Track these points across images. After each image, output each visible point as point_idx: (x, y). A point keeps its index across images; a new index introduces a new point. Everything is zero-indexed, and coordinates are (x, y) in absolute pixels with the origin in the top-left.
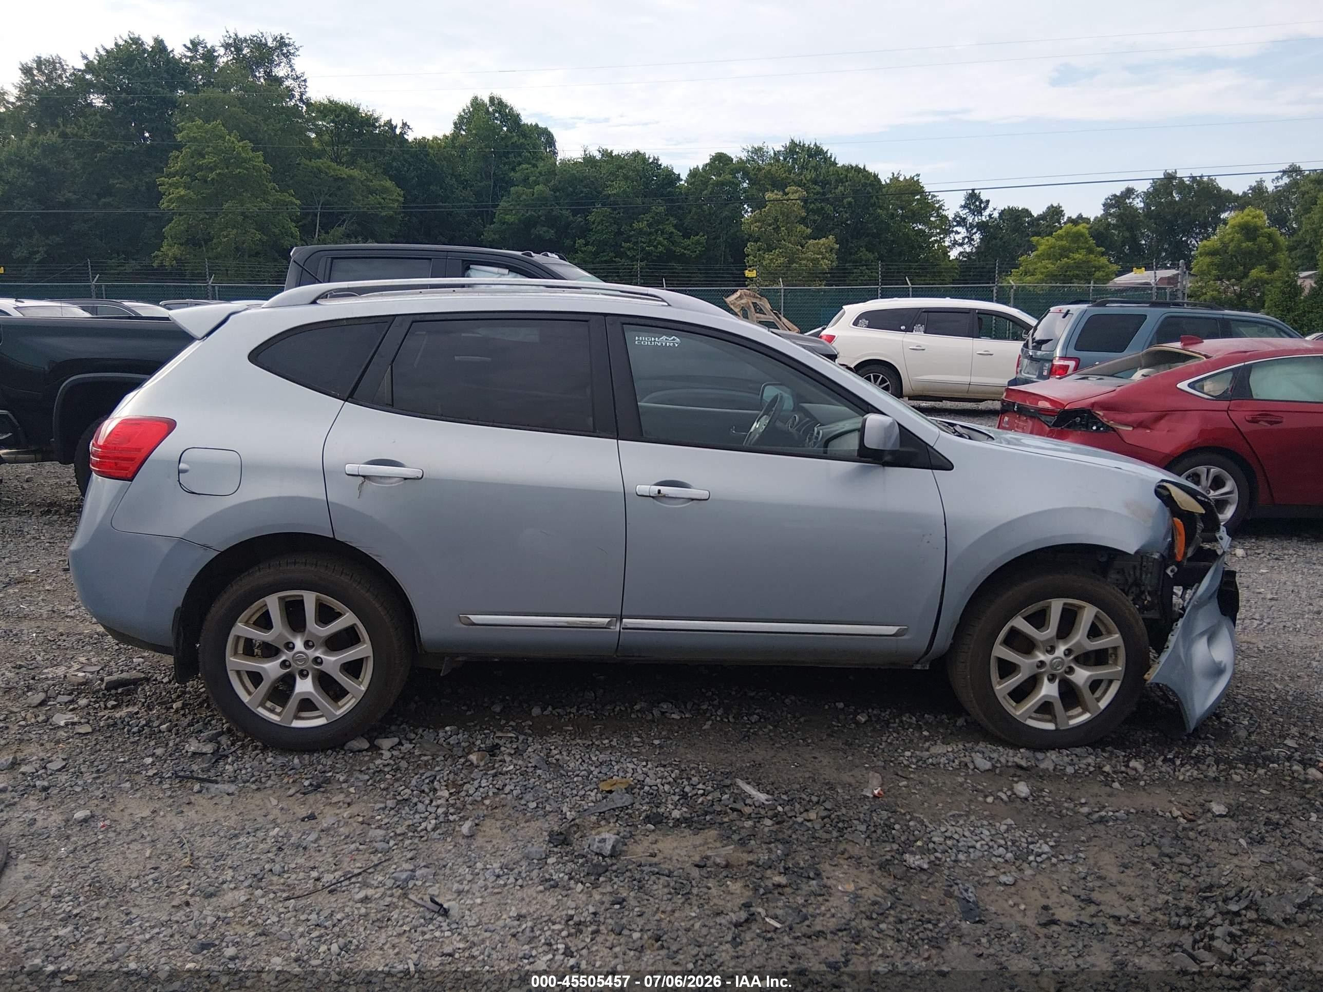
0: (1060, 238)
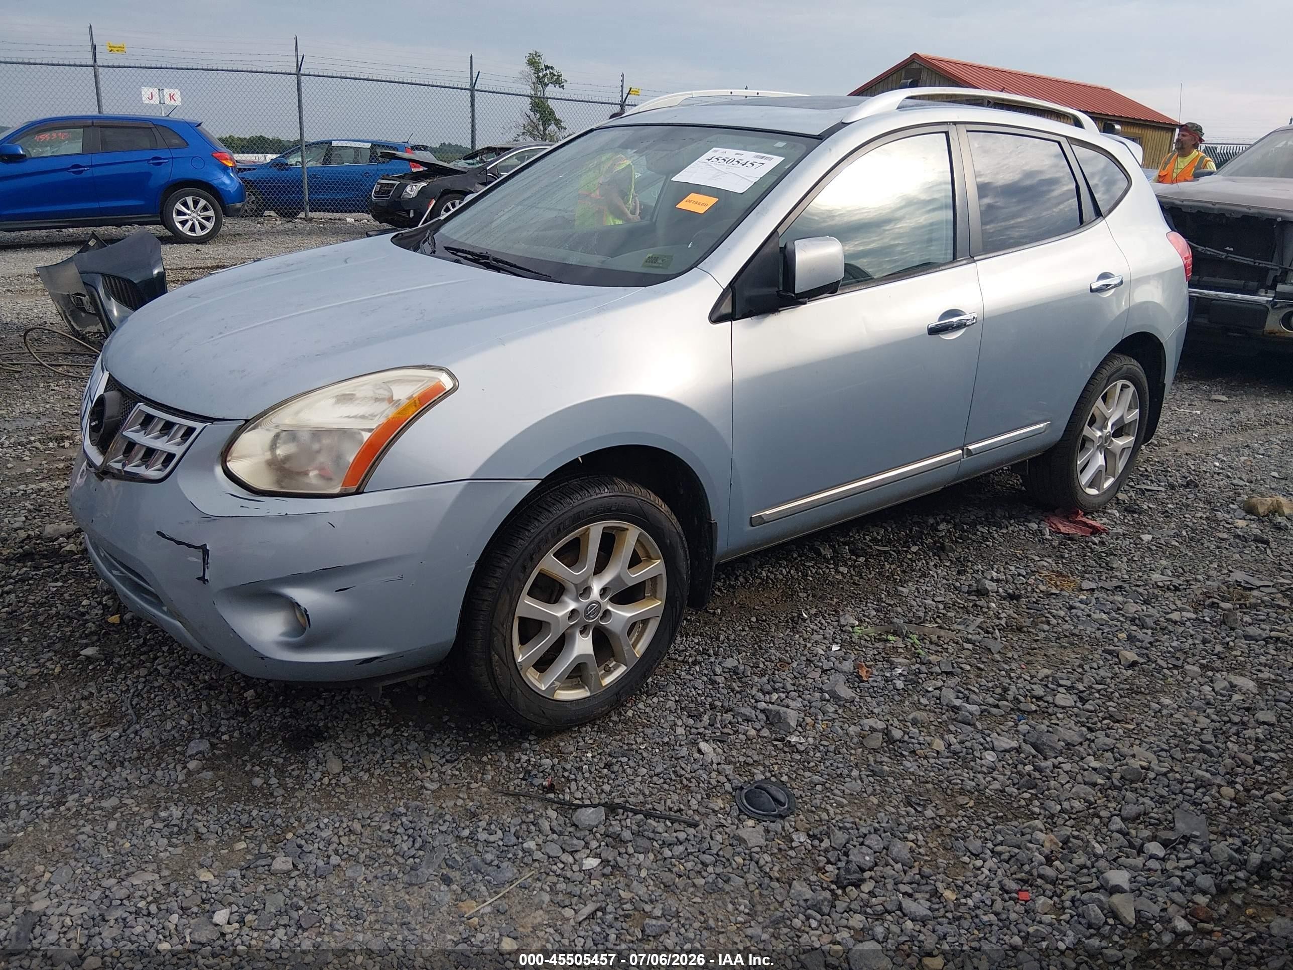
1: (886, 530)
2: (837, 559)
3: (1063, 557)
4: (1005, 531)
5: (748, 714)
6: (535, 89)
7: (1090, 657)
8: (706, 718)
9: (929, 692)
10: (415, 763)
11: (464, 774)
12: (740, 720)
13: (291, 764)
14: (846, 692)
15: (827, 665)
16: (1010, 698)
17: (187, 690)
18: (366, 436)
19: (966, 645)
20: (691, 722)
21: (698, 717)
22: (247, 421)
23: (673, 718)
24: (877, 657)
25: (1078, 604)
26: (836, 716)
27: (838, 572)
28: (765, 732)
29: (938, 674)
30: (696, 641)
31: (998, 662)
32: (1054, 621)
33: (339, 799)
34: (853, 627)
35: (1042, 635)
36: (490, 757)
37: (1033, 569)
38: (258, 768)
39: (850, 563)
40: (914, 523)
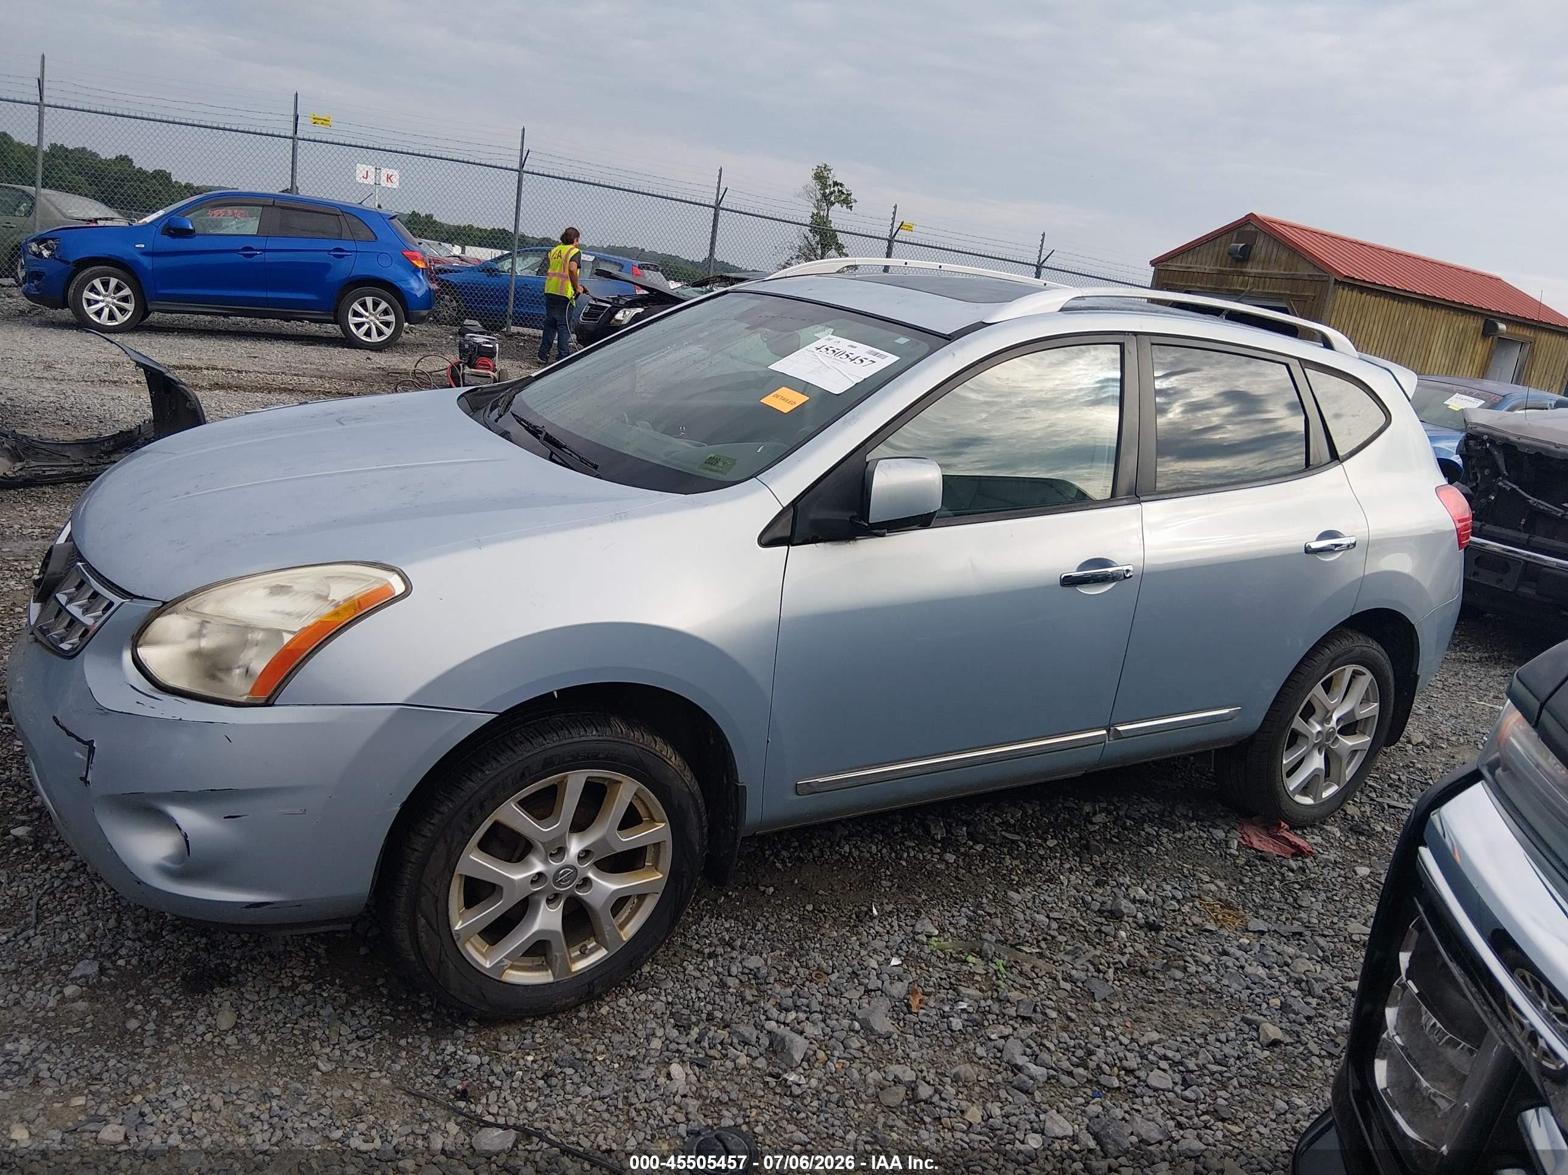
1: (1025, 813)
2: (948, 844)
3: (1242, 882)
4: (1179, 836)
5: (747, 1035)
6: (819, 208)
7: (1222, 1024)
8: (695, 1032)
9: (990, 1040)
10: (319, 1033)
11: (371, 1058)
12: (735, 1041)
13: (179, 1009)
14: (882, 1023)
15: (874, 983)
16: (1092, 1065)
17: (105, 896)
18: (287, 638)
19: (1063, 984)
20: (675, 1033)
21: (683, 1028)
22: (164, 603)
23: (654, 1025)
24: (943, 983)
25: (1232, 950)
26: (860, 1054)
27: (942, 860)
28: (761, 1063)
29: (1011, 1018)
30: (727, 925)
31: (1097, 1012)
32: (1192, 968)
33: (214, 1063)
34: (929, 937)
35: (1170, 984)
36: (410, 1040)
37: (1196, 893)
38: (140, 1007)
39: (962, 850)
40: (1065, 808)
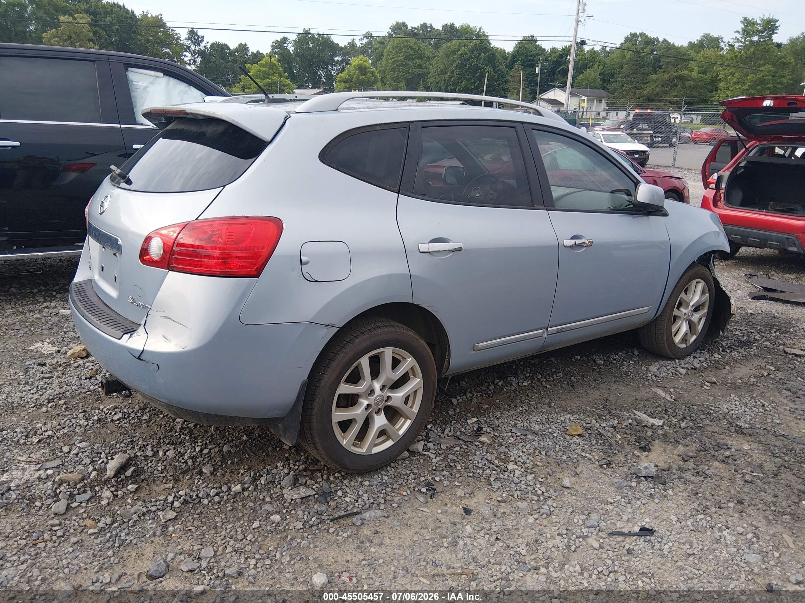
0: (262, 65)
